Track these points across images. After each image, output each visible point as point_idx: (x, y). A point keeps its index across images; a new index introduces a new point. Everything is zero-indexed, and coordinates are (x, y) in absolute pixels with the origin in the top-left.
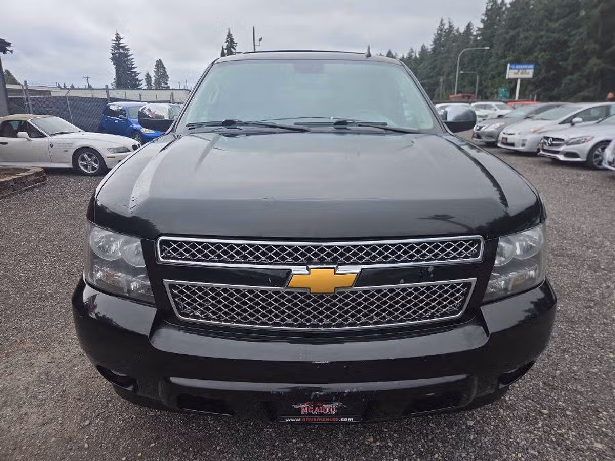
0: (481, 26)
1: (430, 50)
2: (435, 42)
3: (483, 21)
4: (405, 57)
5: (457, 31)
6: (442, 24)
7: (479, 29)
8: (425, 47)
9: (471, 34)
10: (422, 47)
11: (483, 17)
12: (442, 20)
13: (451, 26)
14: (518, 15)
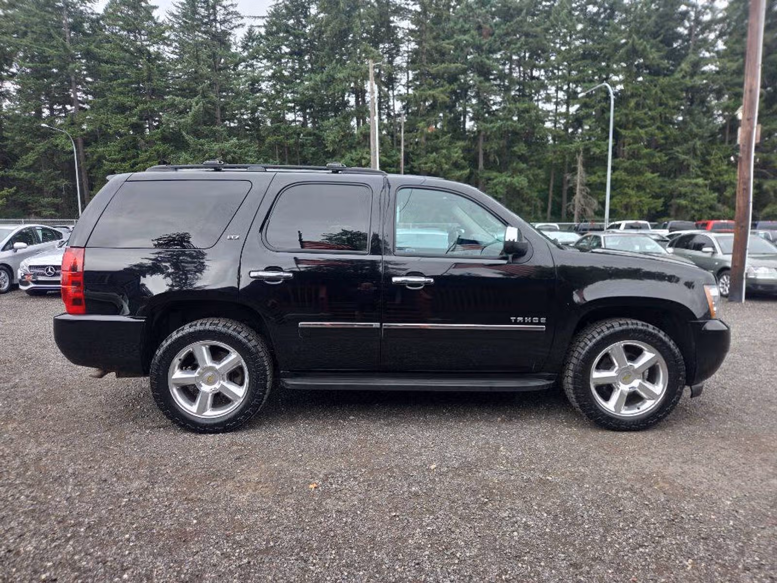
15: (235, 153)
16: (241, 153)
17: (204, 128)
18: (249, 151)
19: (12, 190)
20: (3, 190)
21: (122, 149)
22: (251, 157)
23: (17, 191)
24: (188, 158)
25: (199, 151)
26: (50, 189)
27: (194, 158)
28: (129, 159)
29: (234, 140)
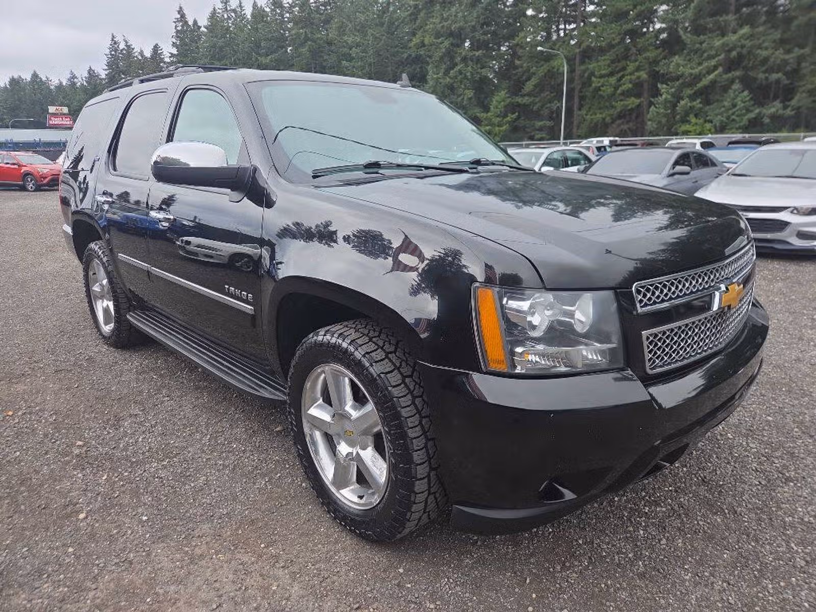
0: (175, 51)
1: (104, 76)
2: (109, 65)
3: (174, 44)
4: (64, 84)
5: (141, 53)
6: (115, 43)
7: (172, 55)
8: (94, 71)
9: (162, 60)
10: (89, 73)
11: (174, 41)
12: (113, 37)
13: (128, 46)
14: (220, 43)
15: (743, 47)
16: (752, 47)
17: (709, 22)
18: (764, 41)
19: (514, 116)
20: (507, 116)
21: (613, 62)
22: (766, 49)
23: (519, 117)
24: (681, 62)
25: (696, 52)
26: (546, 112)
27: (689, 60)
28: (618, 72)
29: (746, 30)
